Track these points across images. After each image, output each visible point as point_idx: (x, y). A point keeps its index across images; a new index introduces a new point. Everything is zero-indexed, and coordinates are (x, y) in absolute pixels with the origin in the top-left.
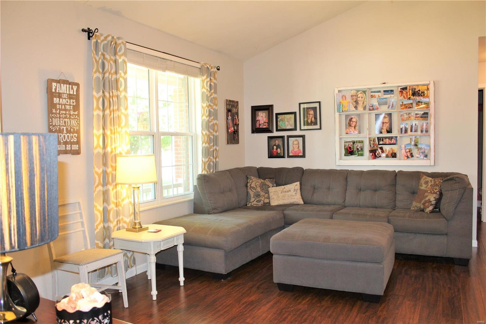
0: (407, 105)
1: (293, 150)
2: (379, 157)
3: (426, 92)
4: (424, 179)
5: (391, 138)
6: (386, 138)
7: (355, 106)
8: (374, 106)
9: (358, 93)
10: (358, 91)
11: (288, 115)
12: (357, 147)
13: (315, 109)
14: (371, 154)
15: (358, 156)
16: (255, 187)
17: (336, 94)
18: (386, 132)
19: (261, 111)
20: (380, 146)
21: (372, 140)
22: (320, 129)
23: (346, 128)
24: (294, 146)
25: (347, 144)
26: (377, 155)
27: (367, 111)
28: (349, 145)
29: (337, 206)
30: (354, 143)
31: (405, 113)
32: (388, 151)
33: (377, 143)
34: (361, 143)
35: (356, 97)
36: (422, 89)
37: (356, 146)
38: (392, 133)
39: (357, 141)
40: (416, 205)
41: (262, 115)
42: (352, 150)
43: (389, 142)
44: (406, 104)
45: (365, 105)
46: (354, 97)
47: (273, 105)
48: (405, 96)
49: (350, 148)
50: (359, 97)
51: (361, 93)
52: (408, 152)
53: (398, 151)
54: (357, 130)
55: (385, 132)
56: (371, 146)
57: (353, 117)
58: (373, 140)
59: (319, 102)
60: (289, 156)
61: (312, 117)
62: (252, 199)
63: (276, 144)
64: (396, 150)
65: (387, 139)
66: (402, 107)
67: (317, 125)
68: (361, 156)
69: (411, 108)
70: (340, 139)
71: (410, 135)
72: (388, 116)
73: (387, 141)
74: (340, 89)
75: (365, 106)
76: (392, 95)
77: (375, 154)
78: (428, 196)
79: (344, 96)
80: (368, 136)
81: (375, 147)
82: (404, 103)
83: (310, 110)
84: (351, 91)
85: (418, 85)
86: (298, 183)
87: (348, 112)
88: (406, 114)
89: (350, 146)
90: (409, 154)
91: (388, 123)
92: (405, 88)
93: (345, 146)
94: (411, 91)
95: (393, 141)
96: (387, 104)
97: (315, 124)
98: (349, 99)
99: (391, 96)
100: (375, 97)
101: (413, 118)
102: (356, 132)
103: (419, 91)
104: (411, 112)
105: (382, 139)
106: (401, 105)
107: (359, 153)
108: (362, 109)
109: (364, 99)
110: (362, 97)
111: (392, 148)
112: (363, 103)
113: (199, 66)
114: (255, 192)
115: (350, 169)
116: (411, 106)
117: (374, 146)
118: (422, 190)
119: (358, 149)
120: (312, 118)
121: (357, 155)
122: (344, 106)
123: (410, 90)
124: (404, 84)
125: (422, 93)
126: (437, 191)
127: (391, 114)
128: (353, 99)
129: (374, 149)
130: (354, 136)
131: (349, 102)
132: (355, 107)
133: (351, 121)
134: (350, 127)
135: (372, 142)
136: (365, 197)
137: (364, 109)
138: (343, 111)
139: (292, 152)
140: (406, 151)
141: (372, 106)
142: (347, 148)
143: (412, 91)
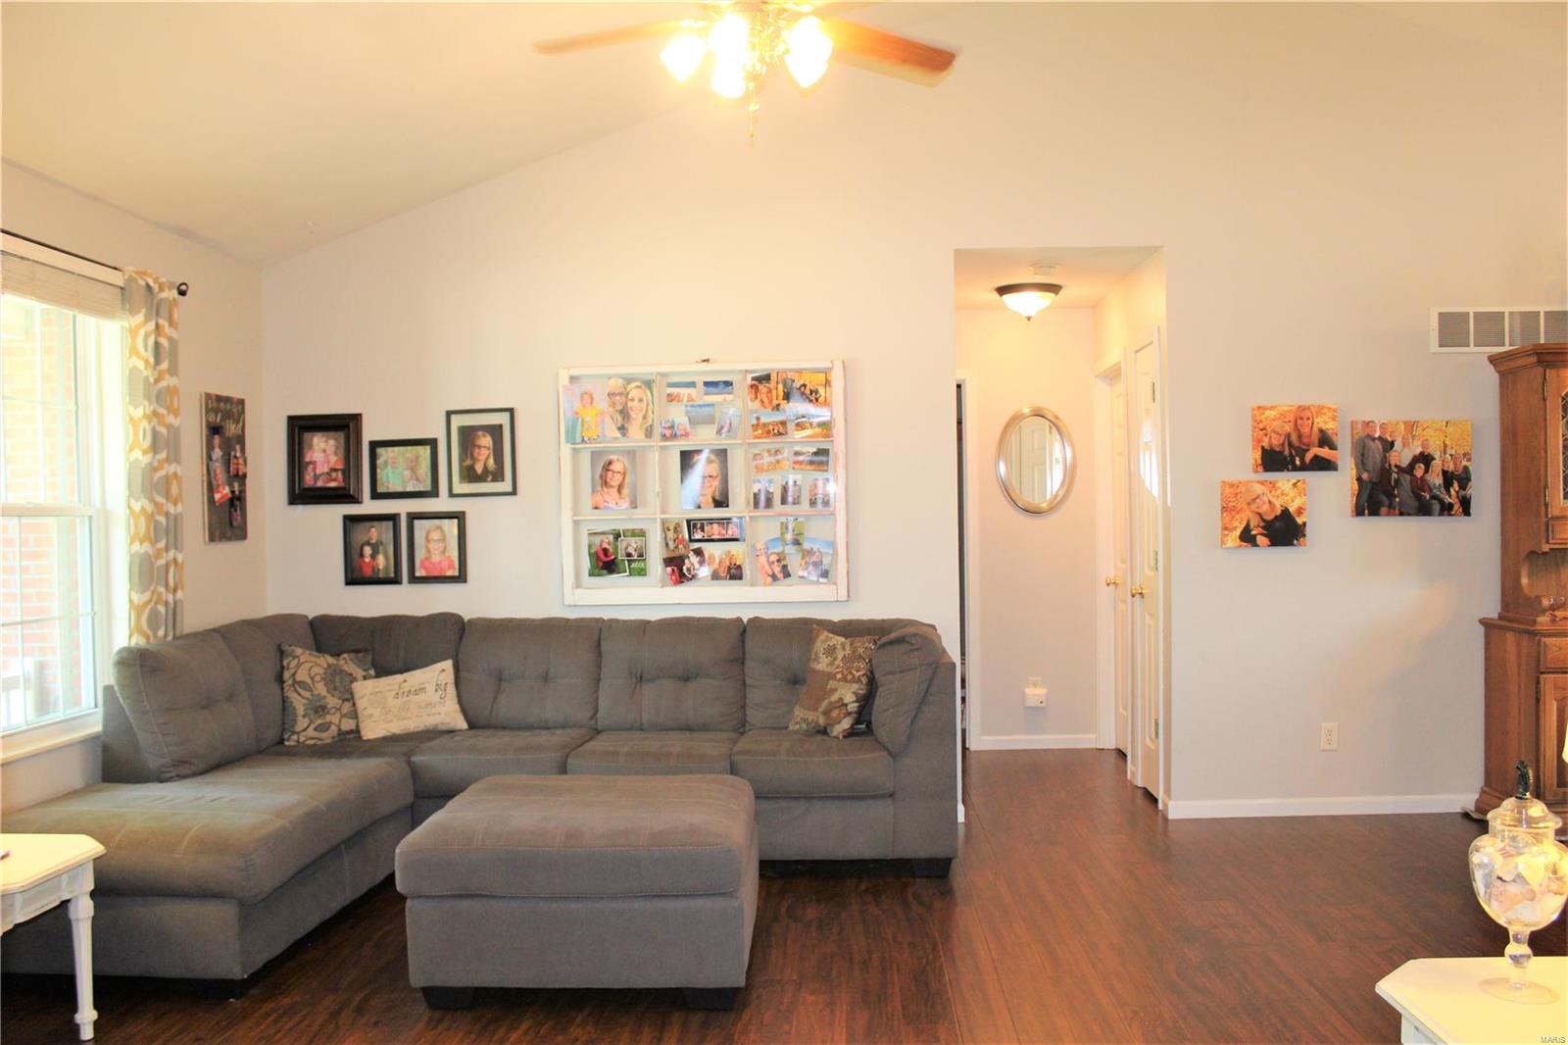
0: (771, 427)
1: (427, 559)
2: (691, 579)
3: (821, 391)
4: (823, 642)
5: (728, 523)
6: (711, 521)
7: (619, 425)
8: (676, 428)
9: (629, 387)
10: (629, 380)
11: (410, 448)
12: (626, 548)
13: (495, 431)
14: (669, 569)
15: (631, 575)
16: (309, 681)
17: (565, 387)
18: (713, 505)
19: (320, 434)
20: (696, 545)
21: (672, 528)
22: (514, 492)
23: (594, 491)
24: (431, 546)
25: (597, 540)
26: (685, 571)
27: (656, 441)
28: (602, 542)
29: (574, 733)
30: (617, 536)
31: (763, 450)
32: (717, 561)
33: (687, 536)
34: (639, 536)
35: (624, 398)
36: (813, 381)
37: (624, 545)
38: (727, 506)
39: (628, 530)
40: (803, 716)
41: (322, 445)
42: (613, 557)
43: (719, 534)
44: (769, 424)
45: (650, 423)
46: (618, 398)
47: (360, 415)
48: (766, 400)
49: (605, 551)
50: (633, 400)
51: (638, 387)
52: (776, 563)
53: (747, 560)
54: (627, 499)
55: (707, 503)
56: (667, 545)
57: (614, 457)
58: (675, 529)
59: (511, 411)
60: (414, 579)
61: (489, 455)
62: (302, 723)
63: (371, 538)
64: (741, 557)
65: (715, 526)
66: (756, 433)
67: (503, 480)
68: (640, 575)
69: (781, 434)
70: (576, 523)
71: (780, 515)
72: (717, 455)
73: (715, 531)
74: (575, 372)
75: (651, 426)
76: (729, 397)
77: (681, 570)
78: (836, 690)
79: (586, 393)
80: (659, 516)
81: (682, 550)
82: (763, 420)
83: (480, 433)
84: (610, 378)
85: (800, 371)
86: (448, 665)
87: (600, 443)
88: (769, 451)
89: (605, 545)
90: (777, 569)
91: (716, 477)
92: (765, 378)
93: (590, 546)
94: (780, 387)
95: (732, 532)
96: (714, 423)
97: (498, 476)
98: (602, 403)
99: (725, 400)
100: (679, 401)
101: (787, 464)
102: (625, 504)
103: (803, 388)
104: (783, 448)
105: (699, 525)
106: (753, 426)
107: (632, 566)
108: (641, 435)
109: (648, 405)
110: (641, 400)
111: (729, 552)
112: (644, 418)
113: (118, 279)
114: (307, 699)
115: (607, 615)
116: (781, 430)
117: (677, 547)
118: (819, 671)
119: (629, 555)
120: (487, 459)
121: (628, 574)
122: (586, 426)
123: (777, 383)
124: (762, 366)
125: (811, 393)
126: (860, 673)
127: (726, 450)
128: (614, 404)
129: (677, 554)
130: (616, 515)
131: (603, 413)
132: (619, 429)
133: (608, 470)
134: (605, 490)
135: (671, 535)
136: (656, 700)
137: (646, 436)
138: (583, 440)
139: (423, 566)
140: (768, 561)
141: (672, 427)
142: (596, 553)
143: (785, 386)
